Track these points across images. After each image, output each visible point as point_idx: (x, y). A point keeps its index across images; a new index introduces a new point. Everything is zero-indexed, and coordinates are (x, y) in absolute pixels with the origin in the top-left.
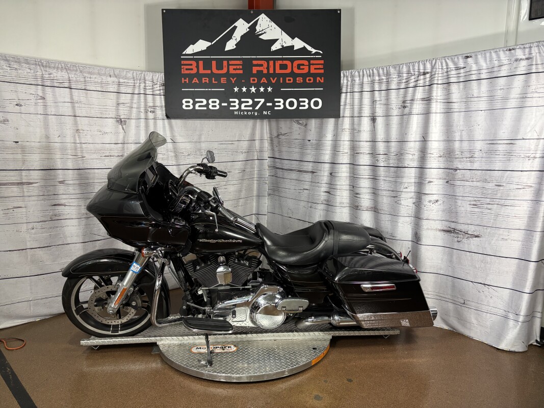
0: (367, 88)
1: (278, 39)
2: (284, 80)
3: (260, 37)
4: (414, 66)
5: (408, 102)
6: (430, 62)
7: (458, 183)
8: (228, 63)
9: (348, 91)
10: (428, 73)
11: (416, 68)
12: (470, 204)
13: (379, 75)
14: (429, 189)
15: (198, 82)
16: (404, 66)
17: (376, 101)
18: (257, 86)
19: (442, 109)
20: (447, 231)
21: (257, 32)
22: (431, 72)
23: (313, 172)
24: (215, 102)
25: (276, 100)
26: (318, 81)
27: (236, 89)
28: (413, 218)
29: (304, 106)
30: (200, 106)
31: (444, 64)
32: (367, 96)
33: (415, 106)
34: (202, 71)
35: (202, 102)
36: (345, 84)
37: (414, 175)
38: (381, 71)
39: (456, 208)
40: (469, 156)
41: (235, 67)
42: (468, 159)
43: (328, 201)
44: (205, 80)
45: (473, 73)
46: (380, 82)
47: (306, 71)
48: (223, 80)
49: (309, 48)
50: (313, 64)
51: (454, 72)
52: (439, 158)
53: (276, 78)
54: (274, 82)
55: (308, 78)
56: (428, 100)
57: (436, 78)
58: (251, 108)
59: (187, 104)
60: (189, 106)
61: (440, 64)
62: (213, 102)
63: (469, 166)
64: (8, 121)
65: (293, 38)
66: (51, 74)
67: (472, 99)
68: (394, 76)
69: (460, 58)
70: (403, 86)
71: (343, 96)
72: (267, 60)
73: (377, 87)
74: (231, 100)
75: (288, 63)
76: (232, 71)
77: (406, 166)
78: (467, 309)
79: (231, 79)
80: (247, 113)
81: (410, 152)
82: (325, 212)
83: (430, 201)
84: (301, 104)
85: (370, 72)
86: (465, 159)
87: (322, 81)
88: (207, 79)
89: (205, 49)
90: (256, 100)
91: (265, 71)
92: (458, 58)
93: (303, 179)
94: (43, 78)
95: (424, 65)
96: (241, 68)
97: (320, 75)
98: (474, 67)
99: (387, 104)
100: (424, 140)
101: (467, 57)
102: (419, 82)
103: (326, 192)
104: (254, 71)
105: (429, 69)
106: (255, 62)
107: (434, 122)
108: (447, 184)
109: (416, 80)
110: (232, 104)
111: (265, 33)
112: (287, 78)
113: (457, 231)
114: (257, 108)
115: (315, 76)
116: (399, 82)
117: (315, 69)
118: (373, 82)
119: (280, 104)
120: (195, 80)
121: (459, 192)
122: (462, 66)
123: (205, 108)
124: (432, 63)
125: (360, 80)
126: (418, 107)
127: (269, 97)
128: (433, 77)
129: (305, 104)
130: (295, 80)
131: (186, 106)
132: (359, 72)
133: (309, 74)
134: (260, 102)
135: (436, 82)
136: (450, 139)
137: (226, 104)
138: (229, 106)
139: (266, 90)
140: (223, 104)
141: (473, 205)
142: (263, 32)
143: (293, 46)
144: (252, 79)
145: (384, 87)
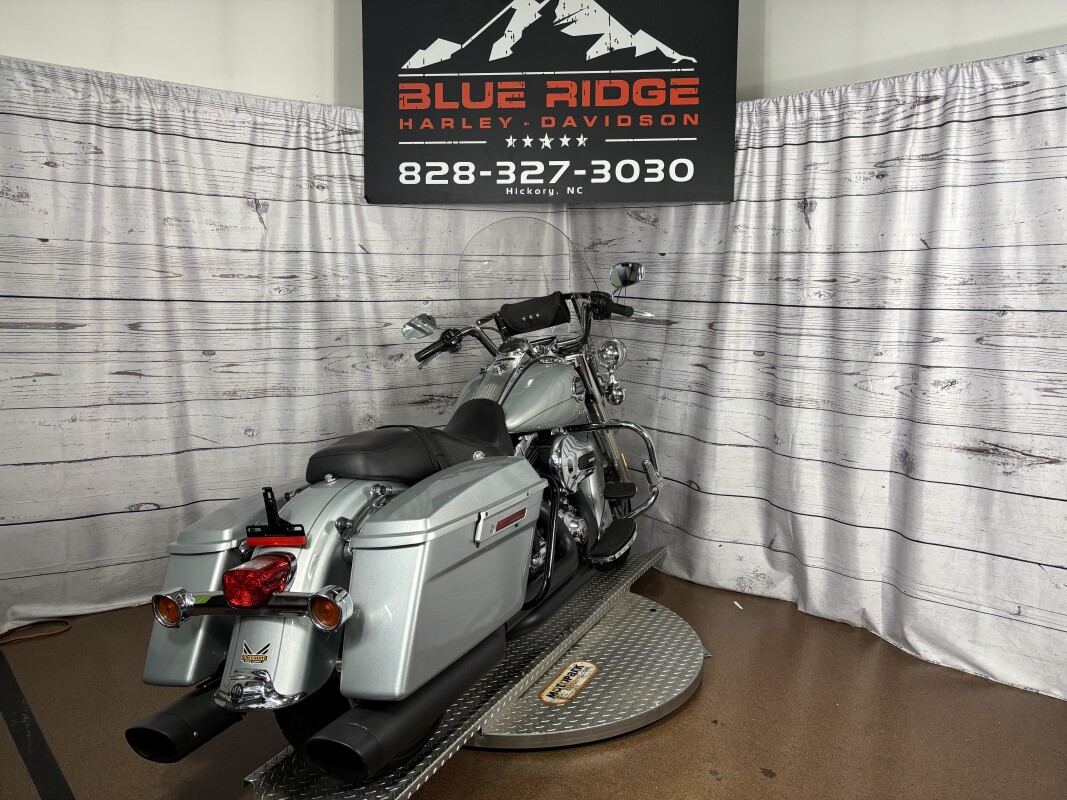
0: (793, 137)
1: (602, 35)
2: (613, 121)
3: (564, 31)
4: (903, 83)
5: (889, 163)
6: (943, 73)
7: (1009, 341)
8: (495, 86)
9: (751, 145)
10: (936, 98)
11: (909, 87)
12: (1038, 389)
13: (823, 108)
14: (937, 355)
15: (432, 127)
16: (881, 86)
17: (815, 164)
18: (556, 135)
19: (969, 178)
20: (980, 451)
21: (557, 20)
22: (945, 97)
23: (669, 323)
24: (466, 169)
25: (594, 163)
26: (685, 123)
27: (511, 142)
28: (894, 421)
29: (655, 175)
30: (434, 178)
31: (978, 77)
32: (792, 153)
33: (904, 173)
34: (440, 104)
35: (439, 169)
36: (745, 131)
37: (896, 326)
38: (827, 99)
39: (1004, 398)
40: (1037, 280)
41: (509, 95)
42: (1034, 288)
43: (701, 384)
44: (447, 123)
45: (1047, 93)
46: (825, 122)
47: (660, 100)
48: (484, 123)
49: (668, 52)
50: (676, 87)
51: (1000, 94)
52: (961, 287)
53: (595, 117)
54: (590, 124)
55: (664, 116)
56: (936, 158)
57: (957, 109)
58: (541, 181)
59: (408, 173)
60: (412, 178)
61: (967, 77)
62: (462, 169)
63: (1035, 301)
64: (27, 196)
65: (634, 32)
66: (118, 101)
67: (1045, 153)
68: (855, 109)
69: (1016, 61)
70: (877, 128)
71: (740, 155)
72: (578, 79)
73: (817, 133)
74: (499, 164)
75: (623, 85)
76: (503, 104)
77: (881, 305)
78: (1026, 626)
79: (501, 119)
80: (533, 192)
81: (890, 275)
82: (695, 408)
83: (936, 383)
84: (649, 171)
85: (801, 102)
86: (1026, 288)
87: (695, 122)
88: (451, 120)
89: (449, 57)
90: (551, 163)
91: (573, 103)
92: (1011, 63)
93: (648, 338)
94: (99, 110)
95: (929, 78)
96: (522, 94)
97: (691, 109)
98: (1050, 81)
99: (839, 172)
100: (928, 246)
101: (1033, 59)
102: (915, 118)
103: (697, 365)
104: (550, 104)
105: (939, 88)
106: (551, 84)
107: (950, 206)
108: (979, 345)
109: (907, 114)
110: (501, 173)
111: (574, 21)
112: (620, 117)
113: (1005, 451)
114: (554, 181)
115: (680, 111)
116: (867, 120)
117: (680, 96)
118: (808, 124)
119: (604, 172)
120: (427, 123)
121: (1011, 361)
122: (1021, 79)
123: (446, 182)
124: (947, 75)
125: (778, 120)
126: (911, 175)
127: (580, 158)
128: (948, 106)
129: (658, 170)
130: (636, 120)
131: (408, 178)
132: (777, 104)
133: (667, 107)
134: (561, 166)
135: (956, 117)
136: (990, 242)
137: (489, 173)
138: (496, 176)
139: (573, 143)
140: (483, 173)
141: (1046, 390)
142: (570, 20)
143: (634, 48)
144: (544, 119)
145: (833, 134)
